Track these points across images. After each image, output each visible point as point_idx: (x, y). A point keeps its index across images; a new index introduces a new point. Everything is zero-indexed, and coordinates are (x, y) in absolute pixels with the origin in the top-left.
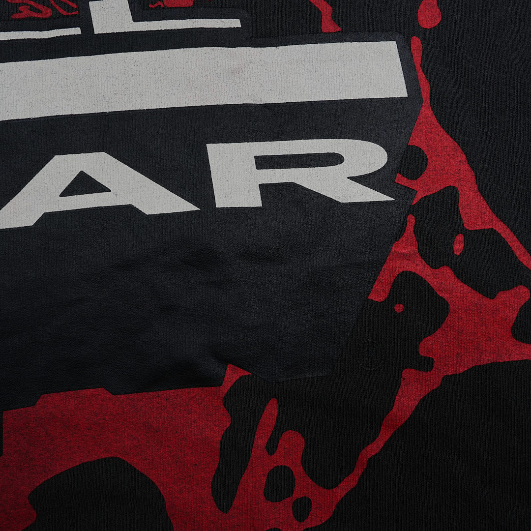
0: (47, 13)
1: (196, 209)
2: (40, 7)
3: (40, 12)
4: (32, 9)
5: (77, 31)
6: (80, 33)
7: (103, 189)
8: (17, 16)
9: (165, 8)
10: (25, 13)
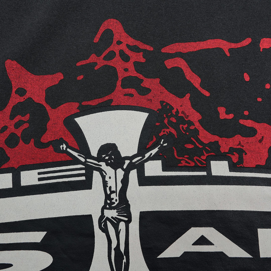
0: (193, 164)
1: (251, 257)
2: (189, 161)
3: (190, 163)
4: (186, 162)
5: (204, 173)
6: (206, 174)
7: (211, 244)
8: (180, 165)
9: (244, 167)
10: (183, 163)
